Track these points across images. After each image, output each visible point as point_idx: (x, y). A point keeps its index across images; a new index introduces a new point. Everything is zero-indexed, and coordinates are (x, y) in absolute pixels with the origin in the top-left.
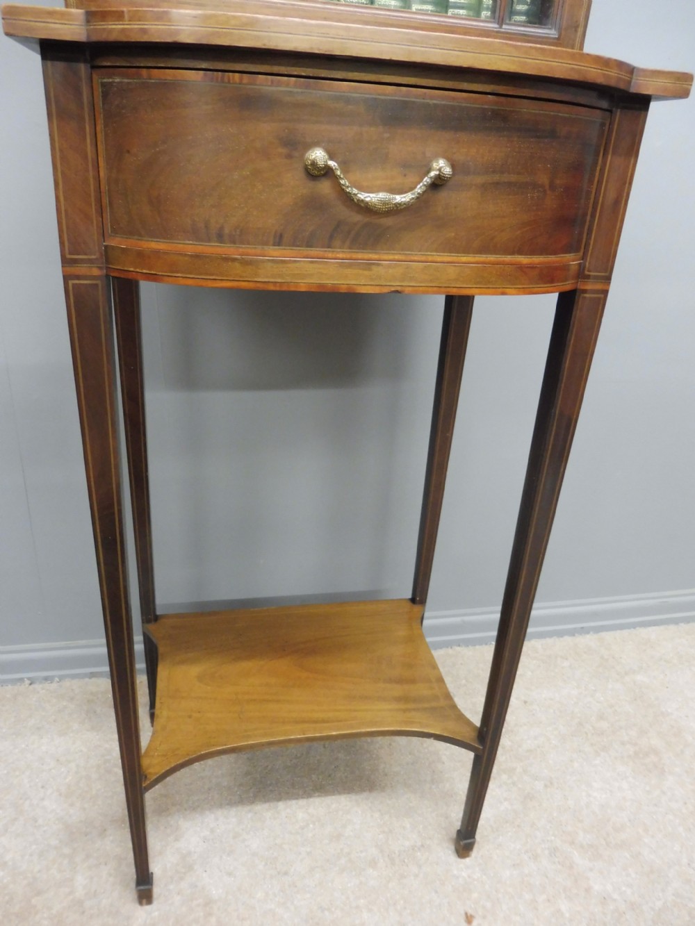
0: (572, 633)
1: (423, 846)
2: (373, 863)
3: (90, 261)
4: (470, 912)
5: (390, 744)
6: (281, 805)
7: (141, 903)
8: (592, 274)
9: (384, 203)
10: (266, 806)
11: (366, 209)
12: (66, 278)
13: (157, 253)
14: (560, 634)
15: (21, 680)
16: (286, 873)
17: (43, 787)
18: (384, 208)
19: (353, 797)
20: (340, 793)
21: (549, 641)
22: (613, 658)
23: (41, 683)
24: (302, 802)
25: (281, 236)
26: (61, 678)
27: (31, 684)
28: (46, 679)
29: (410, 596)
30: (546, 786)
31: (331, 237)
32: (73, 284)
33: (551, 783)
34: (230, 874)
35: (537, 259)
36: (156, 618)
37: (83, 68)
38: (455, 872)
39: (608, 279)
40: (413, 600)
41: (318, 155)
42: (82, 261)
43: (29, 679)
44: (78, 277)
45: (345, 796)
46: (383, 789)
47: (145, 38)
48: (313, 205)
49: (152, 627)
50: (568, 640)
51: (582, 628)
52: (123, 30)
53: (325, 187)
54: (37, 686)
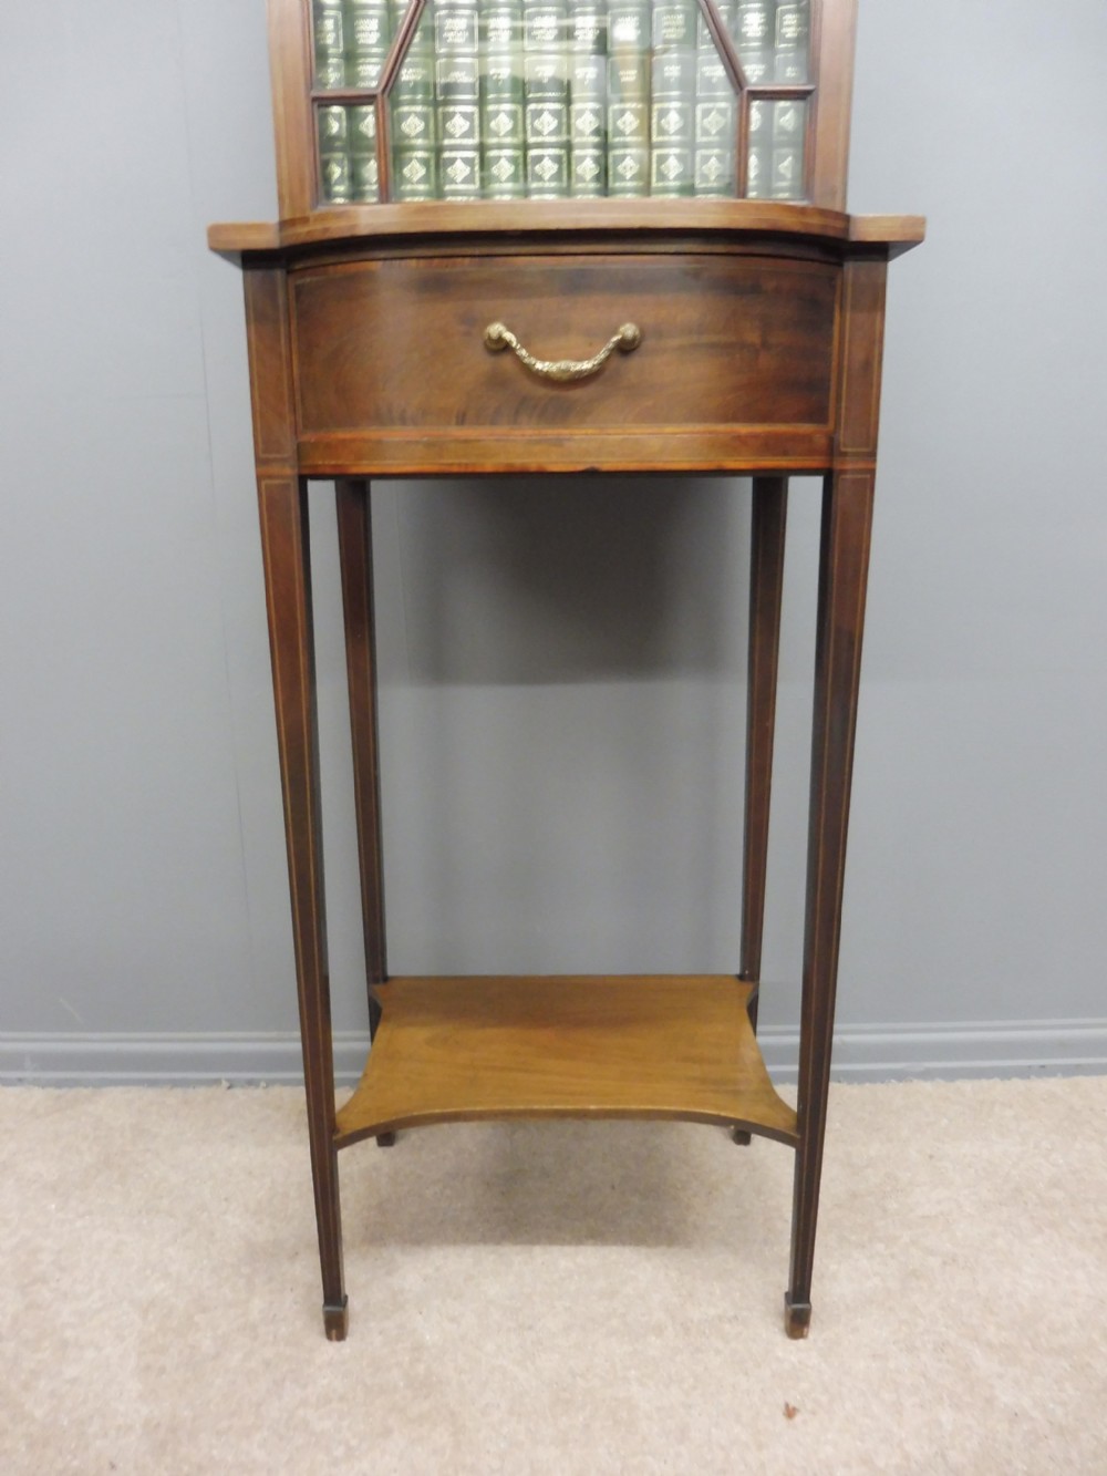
0: (1025, 1073)
1: (736, 1318)
2: (659, 1330)
3: (283, 460)
4: (792, 1404)
5: (710, 1193)
6: (537, 1250)
7: (329, 1337)
8: (849, 450)
9: (564, 371)
10: (518, 1248)
11: (546, 380)
12: (259, 478)
13: (344, 441)
14: (1005, 1074)
15: (217, 1082)
16: (530, 1328)
17: (226, 1199)
18: (565, 377)
19: (643, 1250)
20: (623, 1243)
21: (985, 1083)
22: (1091, 1109)
23: (242, 1087)
24: (568, 1249)
25: (464, 415)
26: (270, 1083)
27: (229, 1088)
28: (251, 1083)
29: (735, 969)
30: (945, 1263)
31: (517, 413)
32: (266, 486)
33: (954, 1260)
34: (453, 1320)
35: (759, 428)
36: (386, 979)
37: (279, 274)
38: (780, 1354)
39: (872, 455)
40: (741, 977)
41: (496, 329)
42: (275, 460)
43: (228, 1080)
44: (270, 477)
45: (632, 1248)
46: (688, 1244)
47: (329, 235)
48: (496, 381)
49: (379, 988)
50: (1017, 1084)
51: (1043, 1067)
52: (309, 232)
53: (506, 362)
54: (238, 1091)
